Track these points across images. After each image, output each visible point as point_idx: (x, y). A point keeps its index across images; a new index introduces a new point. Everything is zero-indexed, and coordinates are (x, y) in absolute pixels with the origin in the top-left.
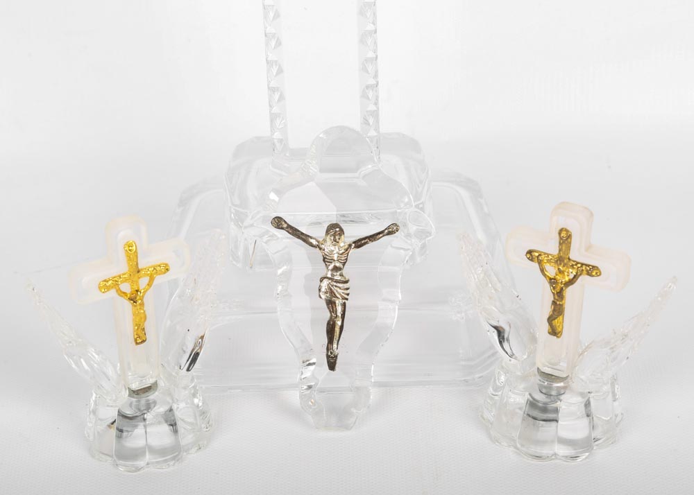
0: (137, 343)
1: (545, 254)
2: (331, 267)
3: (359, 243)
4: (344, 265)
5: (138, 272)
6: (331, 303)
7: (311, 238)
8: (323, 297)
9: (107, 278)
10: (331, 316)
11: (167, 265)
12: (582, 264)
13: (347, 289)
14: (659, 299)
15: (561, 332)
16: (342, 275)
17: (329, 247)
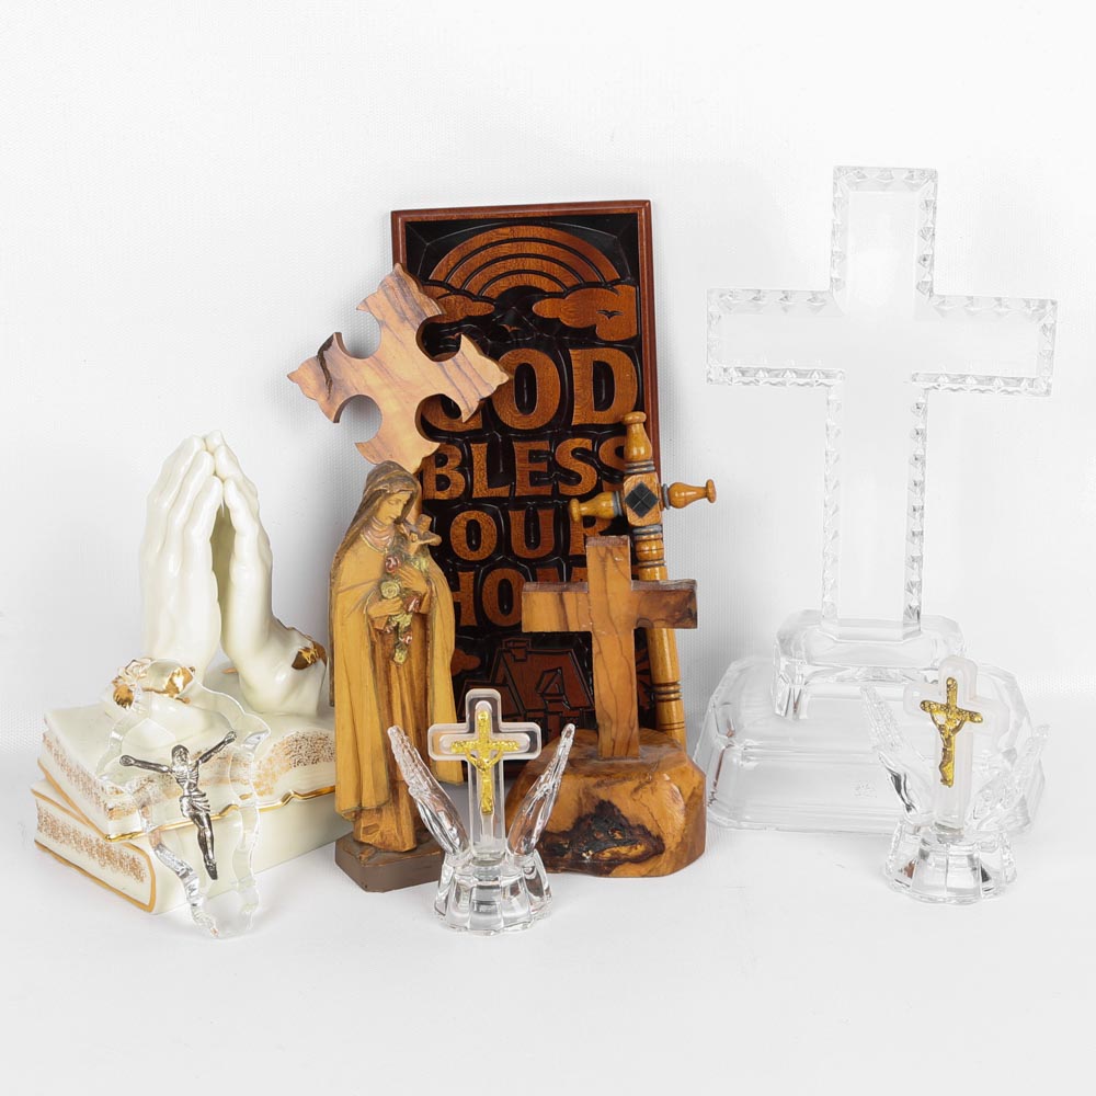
1: (935, 703)
3: (205, 759)
4: (197, 781)
7: (160, 765)
10: (199, 828)
12: (967, 712)
13: (206, 801)
15: (952, 781)
16: (198, 790)
17: (179, 768)
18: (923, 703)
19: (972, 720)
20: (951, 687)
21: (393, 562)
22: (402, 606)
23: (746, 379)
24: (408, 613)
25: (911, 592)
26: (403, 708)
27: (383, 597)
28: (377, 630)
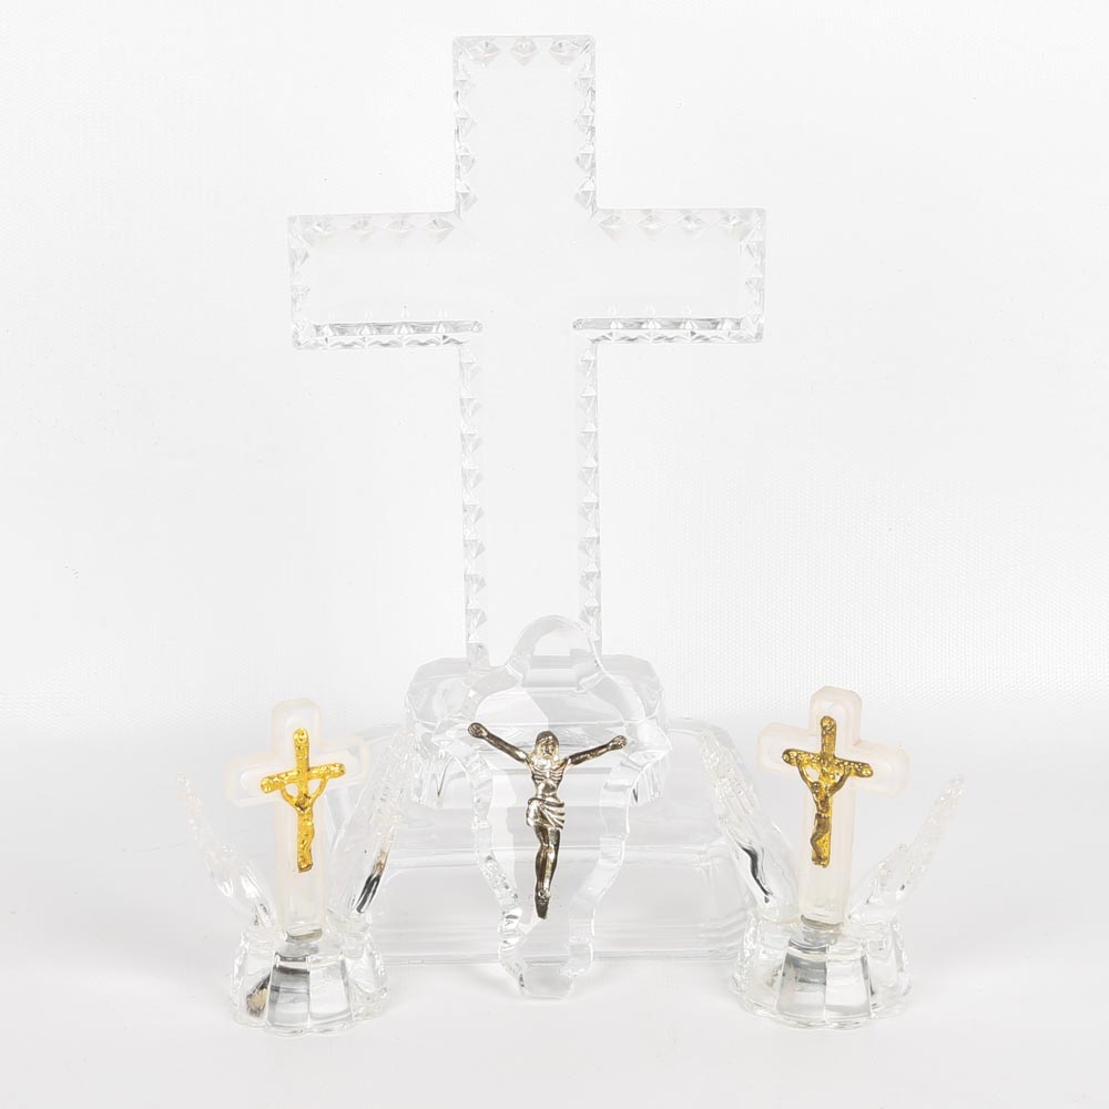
0: (301, 870)
1: (805, 753)
2: (542, 786)
3: (577, 759)
4: (558, 784)
5: (309, 770)
6: (541, 831)
7: (517, 749)
8: (532, 823)
9: (271, 775)
10: (542, 846)
11: (341, 766)
12: (850, 762)
13: (562, 814)
14: (942, 799)
15: (827, 859)
16: (554, 796)
17: (538, 761)
18: (787, 752)
19: (859, 774)
20: (828, 729)
23: (347, 339)
25: (587, 621)
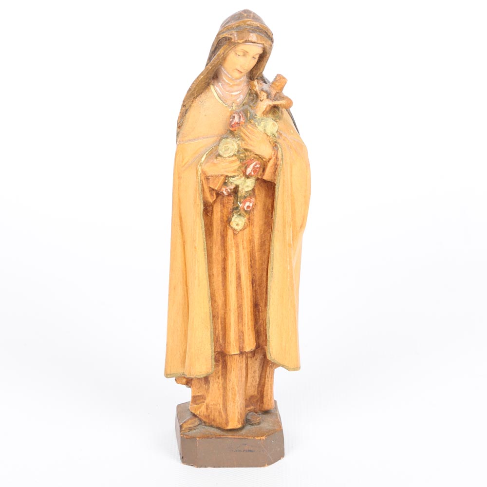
21: (236, 120)
22: (240, 167)
24: (248, 177)
26: (239, 277)
27: (219, 155)
28: (212, 190)
